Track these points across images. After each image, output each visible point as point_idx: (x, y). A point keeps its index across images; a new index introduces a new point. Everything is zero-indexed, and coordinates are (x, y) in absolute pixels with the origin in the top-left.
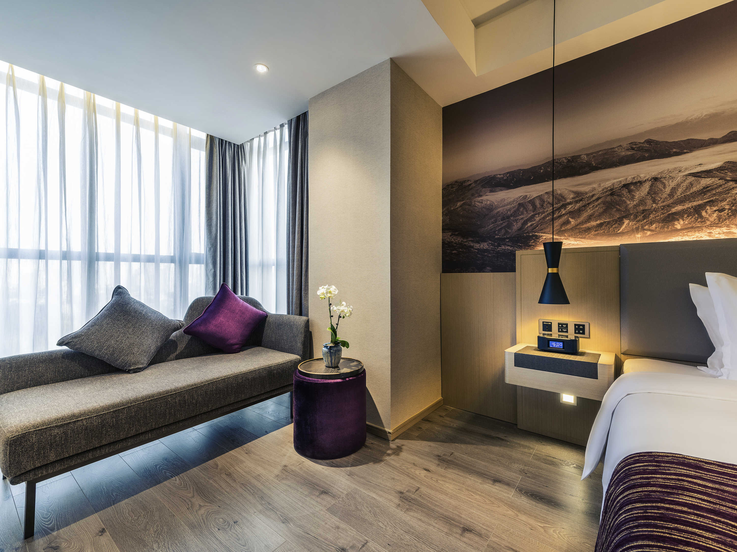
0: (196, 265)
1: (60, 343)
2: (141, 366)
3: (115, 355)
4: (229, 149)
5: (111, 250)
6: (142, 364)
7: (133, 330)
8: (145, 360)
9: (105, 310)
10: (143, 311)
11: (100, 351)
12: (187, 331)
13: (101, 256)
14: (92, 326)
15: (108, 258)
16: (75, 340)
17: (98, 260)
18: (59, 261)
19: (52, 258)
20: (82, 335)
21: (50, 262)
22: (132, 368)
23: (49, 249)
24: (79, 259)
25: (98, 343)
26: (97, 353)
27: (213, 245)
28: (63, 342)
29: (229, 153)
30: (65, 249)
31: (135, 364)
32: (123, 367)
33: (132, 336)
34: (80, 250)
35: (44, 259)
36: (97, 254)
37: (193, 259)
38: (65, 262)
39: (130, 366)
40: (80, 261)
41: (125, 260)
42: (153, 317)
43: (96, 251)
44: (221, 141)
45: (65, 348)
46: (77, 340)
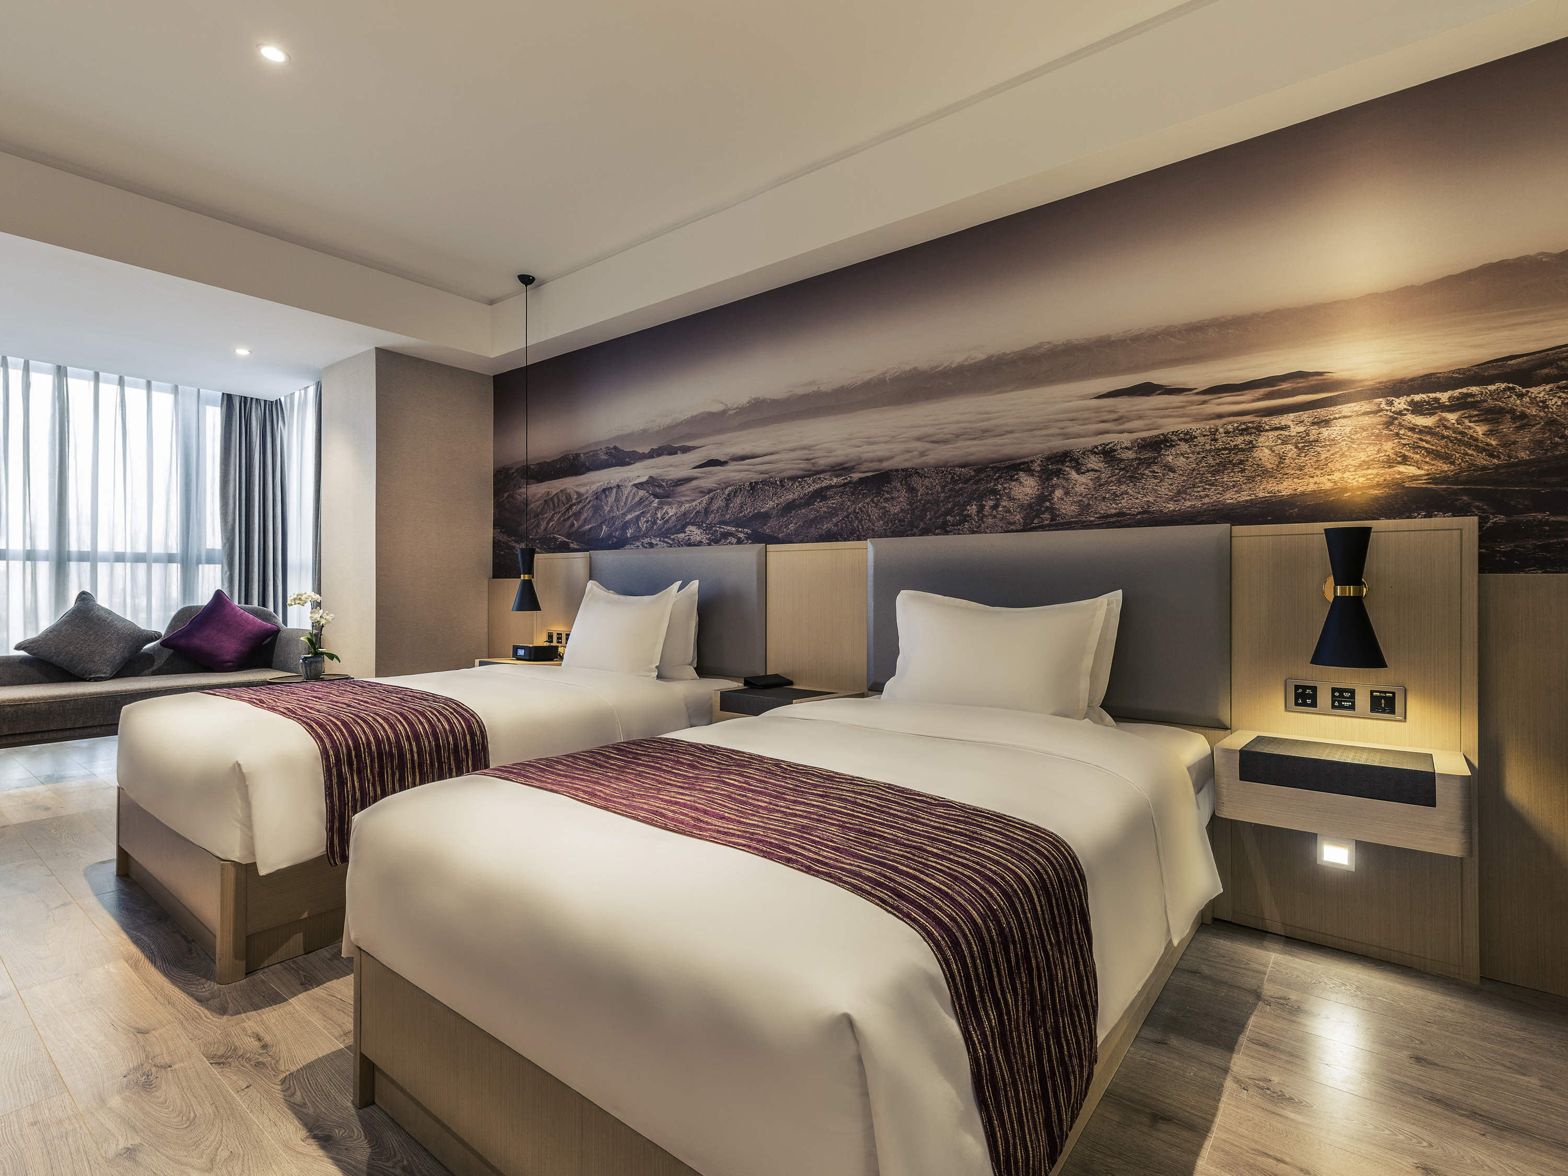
0: (207, 565)
1: (18, 648)
2: (103, 675)
3: (74, 662)
4: (257, 408)
5: (86, 548)
6: (105, 673)
7: (95, 638)
8: (108, 670)
9: (66, 617)
10: (108, 618)
11: (58, 657)
12: (165, 644)
13: (74, 556)
14: (51, 632)
15: (82, 557)
16: (32, 645)
17: (69, 560)
18: (22, 562)
19: (15, 558)
20: (40, 641)
21: (11, 562)
22: (93, 676)
23: (10, 548)
24: (46, 559)
25: (56, 648)
26: (55, 659)
27: (228, 539)
28: (20, 646)
29: (257, 414)
30: (28, 548)
31: (95, 672)
32: (84, 675)
33: (94, 644)
34: (48, 549)
35: (5, 560)
36: (69, 552)
37: (203, 558)
38: (28, 563)
39: (91, 674)
40: (48, 562)
41: (105, 560)
42: (120, 625)
43: (67, 549)
44: (244, 400)
45: (22, 653)
46: (34, 644)
